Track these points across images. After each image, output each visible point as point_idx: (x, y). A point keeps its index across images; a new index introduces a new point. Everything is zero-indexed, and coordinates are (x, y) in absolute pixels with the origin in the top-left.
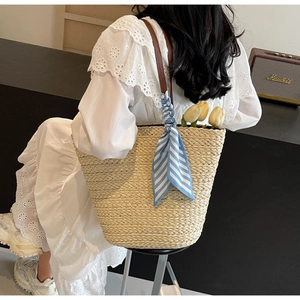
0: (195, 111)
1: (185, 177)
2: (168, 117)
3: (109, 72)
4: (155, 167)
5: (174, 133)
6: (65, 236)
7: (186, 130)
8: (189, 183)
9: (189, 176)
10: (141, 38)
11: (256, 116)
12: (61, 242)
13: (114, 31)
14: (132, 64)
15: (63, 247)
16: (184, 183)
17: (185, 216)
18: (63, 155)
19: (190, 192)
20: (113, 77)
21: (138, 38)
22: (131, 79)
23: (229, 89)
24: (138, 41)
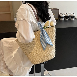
0: (47, 24)
1: (50, 41)
2: (41, 27)
3: (24, 20)
4: (41, 41)
5: (44, 31)
6: (18, 68)
7: (46, 29)
8: (51, 42)
9: (50, 40)
10: (29, 9)
11: (56, 23)
12: (17, 70)
13: (21, 9)
14: (29, 16)
15: (18, 71)
16: (50, 42)
17: (52, 50)
18: (10, 48)
19: (52, 44)
20: (25, 21)
21: (28, 9)
22: (30, 20)
23: (51, 17)
24: (29, 10)
